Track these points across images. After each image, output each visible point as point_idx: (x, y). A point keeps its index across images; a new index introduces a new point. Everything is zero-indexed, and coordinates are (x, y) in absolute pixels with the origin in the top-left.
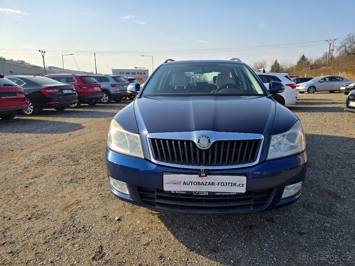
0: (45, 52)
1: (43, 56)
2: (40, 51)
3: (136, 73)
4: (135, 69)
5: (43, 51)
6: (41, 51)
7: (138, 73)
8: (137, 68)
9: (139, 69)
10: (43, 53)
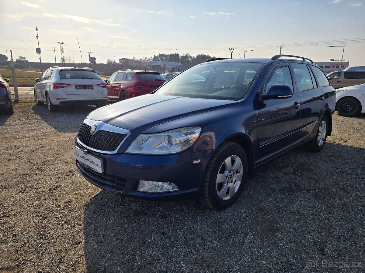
0: (234, 49)
1: (232, 53)
2: (229, 48)
3: (331, 67)
4: (330, 61)
5: (232, 49)
6: (231, 49)
7: (334, 67)
8: (333, 60)
9: (336, 61)
10: (232, 51)
